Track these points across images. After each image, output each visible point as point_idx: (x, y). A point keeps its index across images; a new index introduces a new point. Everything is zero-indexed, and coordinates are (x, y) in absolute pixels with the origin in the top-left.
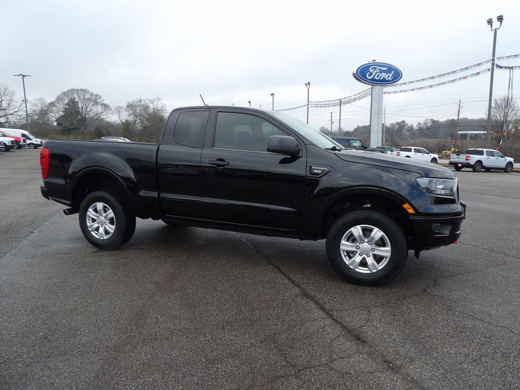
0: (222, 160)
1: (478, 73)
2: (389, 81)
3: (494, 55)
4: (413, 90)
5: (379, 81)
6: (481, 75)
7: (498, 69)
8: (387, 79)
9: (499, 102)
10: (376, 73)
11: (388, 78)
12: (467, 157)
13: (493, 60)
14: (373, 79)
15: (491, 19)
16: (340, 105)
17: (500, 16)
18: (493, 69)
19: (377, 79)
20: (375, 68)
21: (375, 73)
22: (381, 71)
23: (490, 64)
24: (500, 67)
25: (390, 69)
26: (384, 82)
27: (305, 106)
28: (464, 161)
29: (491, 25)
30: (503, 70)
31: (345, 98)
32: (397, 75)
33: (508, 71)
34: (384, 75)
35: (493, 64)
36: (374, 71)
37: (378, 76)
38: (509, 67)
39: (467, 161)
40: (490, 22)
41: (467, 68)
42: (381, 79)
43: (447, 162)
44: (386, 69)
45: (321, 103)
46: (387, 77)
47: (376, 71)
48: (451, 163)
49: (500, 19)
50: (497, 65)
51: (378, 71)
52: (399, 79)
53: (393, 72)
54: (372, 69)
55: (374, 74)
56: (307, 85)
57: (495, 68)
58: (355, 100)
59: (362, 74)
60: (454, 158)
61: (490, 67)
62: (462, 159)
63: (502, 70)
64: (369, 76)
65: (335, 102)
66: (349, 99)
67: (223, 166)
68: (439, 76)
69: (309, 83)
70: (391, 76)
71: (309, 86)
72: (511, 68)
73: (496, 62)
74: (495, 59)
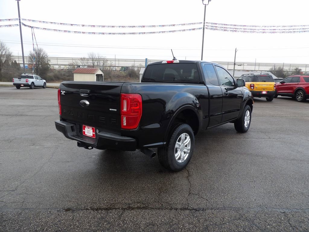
3: (19, 17)
12: (26, 80)
24: (25, 25)
28: (25, 83)
33: (31, 28)
35: (20, 22)
38: (30, 27)
39: (27, 83)
43: (12, 83)
48: (15, 84)
50: (23, 24)
60: (16, 81)
62: (23, 81)
63: (26, 27)
72: (32, 27)
73: (22, 21)
74: (21, 20)
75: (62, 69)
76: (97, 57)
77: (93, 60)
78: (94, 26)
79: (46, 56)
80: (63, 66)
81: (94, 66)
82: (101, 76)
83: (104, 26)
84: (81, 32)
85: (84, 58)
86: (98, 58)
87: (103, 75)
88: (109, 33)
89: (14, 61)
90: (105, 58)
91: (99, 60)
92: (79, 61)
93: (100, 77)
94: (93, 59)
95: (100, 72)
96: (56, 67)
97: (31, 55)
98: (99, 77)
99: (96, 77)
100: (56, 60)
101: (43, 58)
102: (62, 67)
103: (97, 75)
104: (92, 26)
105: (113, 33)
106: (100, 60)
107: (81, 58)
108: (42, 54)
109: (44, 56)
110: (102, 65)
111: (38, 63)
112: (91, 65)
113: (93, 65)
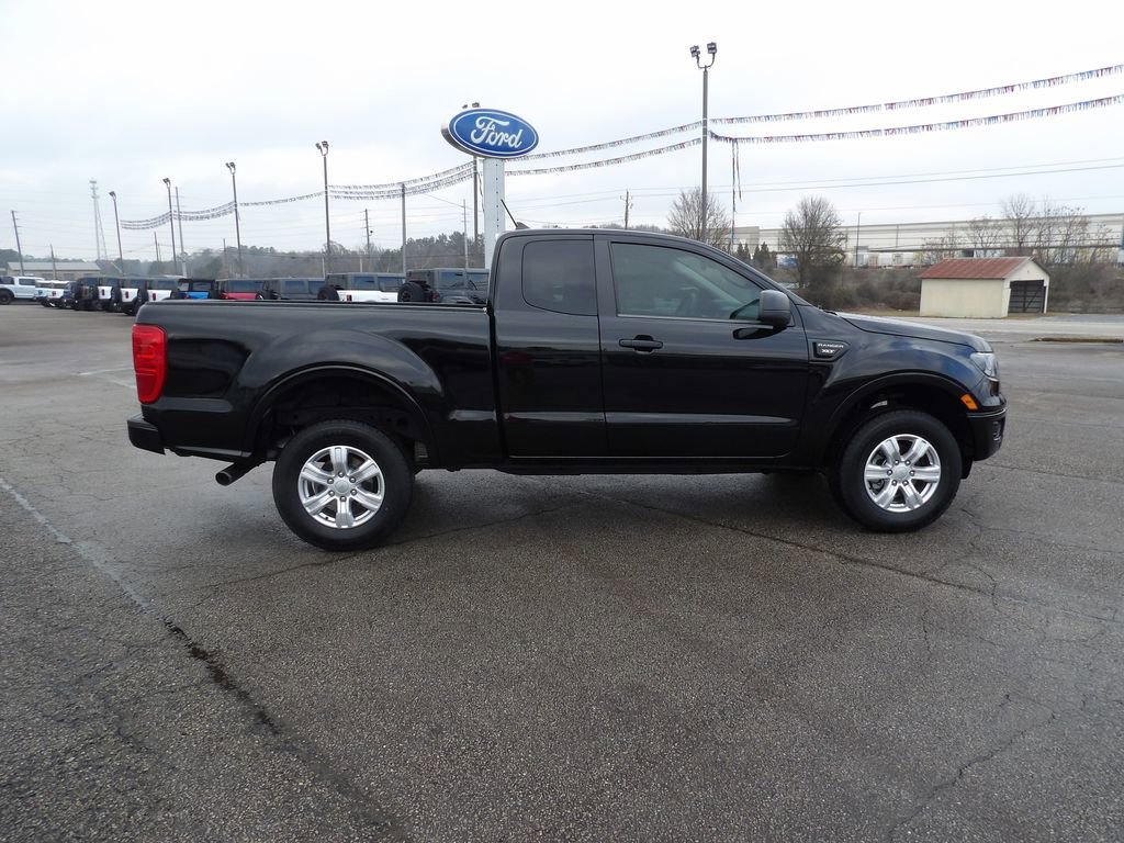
0: (648, 338)
1: (682, 145)
2: (513, 149)
3: (705, 115)
4: (561, 169)
5: (495, 148)
6: (687, 148)
7: (714, 139)
8: (511, 145)
9: (689, 199)
10: (490, 131)
11: (512, 142)
13: (705, 123)
14: (483, 145)
15: (697, 47)
16: (403, 196)
17: (712, 44)
18: (705, 139)
19: (493, 143)
20: (487, 122)
21: (486, 132)
22: (499, 129)
23: (701, 129)
24: (717, 137)
25: (515, 125)
26: (504, 151)
27: (319, 194)
29: (698, 58)
30: (722, 144)
31: (415, 181)
32: (529, 140)
33: (730, 144)
34: (504, 137)
35: (705, 131)
36: (485, 126)
37: (493, 139)
38: (730, 139)
40: (695, 51)
41: (661, 134)
42: (500, 144)
44: (506, 124)
45: (359, 190)
46: (509, 140)
47: (488, 128)
49: (712, 48)
50: (712, 134)
51: (493, 128)
52: (532, 148)
53: (521, 131)
54: (481, 122)
55: (485, 134)
56: (320, 148)
57: (709, 138)
58: (437, 185)
59: (461, 133)
61: (701, 136)
63: (720, 142)
64: (477, 136)
65: (392, 189)
66: (427, 182)
67: (649, 349)
68: (613, 144)
69: (325, 144)
70: (517, 138)
71: (324, 149)
72: (734, 140)
73: (711, 127)
74: (708, 123)
75: (905, 267)
76: (1039, 210)
77: (1019, 226)
78: (930, 100)
79: (834, 225)
80: (891, 254)
81: (1020, 247)
82: (1037, 288)
83: (969, 95)
84: (880, 131)
85: (985, 221)
86: (1042, 215)
87: (1046, 284)
88: (990, 119)
89: (760, 247)
90: (1077, 213)
91: (1049, 222)
92: (962, 233)
93: (1033, 293)
94: (1019, 223)
95: (1030, 272)
96: (886, 259)
97: (791, 224)
98: (1028, 294)
99: (1007, 292)
100: (894, 235)
101: (827, 230)
102: (907, 258)
103: (1014, 285)
104: (922, 100)
105: (1005, 117)
106: (1054, 224)
107: (974, 222)
108: (823, 217)
109: (827, 223)
110: (1059, 244)
111: (806, 249)
112: (1011, 245)
113: (1020, 243)
